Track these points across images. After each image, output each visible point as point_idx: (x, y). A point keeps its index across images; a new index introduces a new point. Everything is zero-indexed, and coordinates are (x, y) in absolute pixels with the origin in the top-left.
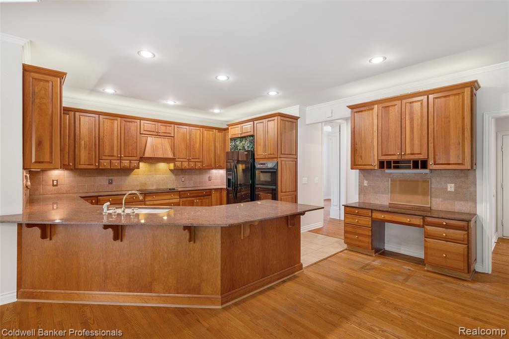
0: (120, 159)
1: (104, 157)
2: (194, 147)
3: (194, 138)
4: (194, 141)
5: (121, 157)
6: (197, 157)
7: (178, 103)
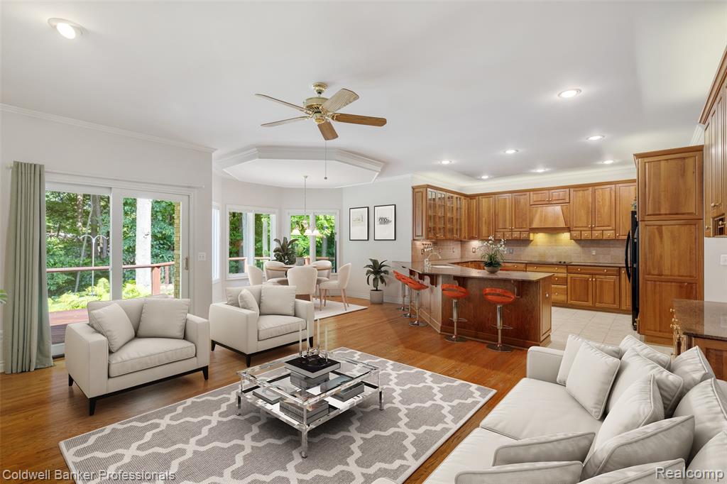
0: (512, 230)
1: (499, 230)
2: (599, 211)
3: (600, 200)
4: (601, 203)
5: (512, 229)
6: (606, 223)
7: (547, 170)
